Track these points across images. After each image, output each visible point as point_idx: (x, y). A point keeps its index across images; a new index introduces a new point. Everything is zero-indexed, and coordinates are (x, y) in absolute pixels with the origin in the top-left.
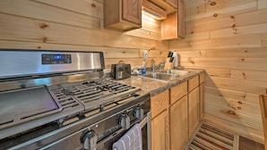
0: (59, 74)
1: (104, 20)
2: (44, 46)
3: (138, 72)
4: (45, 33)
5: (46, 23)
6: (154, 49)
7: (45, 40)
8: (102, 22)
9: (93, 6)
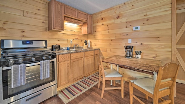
0: (29, 48)
1: (48, 27)
2: (23, 39)
3: (65, 49)
4: (23, 34)
5: (24, 31)
6: (77, 39)
7: (23, 36)
8: (47, 29)
9: (43, 22)
